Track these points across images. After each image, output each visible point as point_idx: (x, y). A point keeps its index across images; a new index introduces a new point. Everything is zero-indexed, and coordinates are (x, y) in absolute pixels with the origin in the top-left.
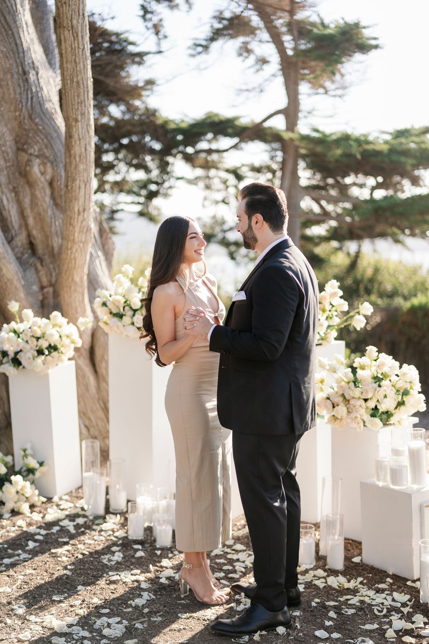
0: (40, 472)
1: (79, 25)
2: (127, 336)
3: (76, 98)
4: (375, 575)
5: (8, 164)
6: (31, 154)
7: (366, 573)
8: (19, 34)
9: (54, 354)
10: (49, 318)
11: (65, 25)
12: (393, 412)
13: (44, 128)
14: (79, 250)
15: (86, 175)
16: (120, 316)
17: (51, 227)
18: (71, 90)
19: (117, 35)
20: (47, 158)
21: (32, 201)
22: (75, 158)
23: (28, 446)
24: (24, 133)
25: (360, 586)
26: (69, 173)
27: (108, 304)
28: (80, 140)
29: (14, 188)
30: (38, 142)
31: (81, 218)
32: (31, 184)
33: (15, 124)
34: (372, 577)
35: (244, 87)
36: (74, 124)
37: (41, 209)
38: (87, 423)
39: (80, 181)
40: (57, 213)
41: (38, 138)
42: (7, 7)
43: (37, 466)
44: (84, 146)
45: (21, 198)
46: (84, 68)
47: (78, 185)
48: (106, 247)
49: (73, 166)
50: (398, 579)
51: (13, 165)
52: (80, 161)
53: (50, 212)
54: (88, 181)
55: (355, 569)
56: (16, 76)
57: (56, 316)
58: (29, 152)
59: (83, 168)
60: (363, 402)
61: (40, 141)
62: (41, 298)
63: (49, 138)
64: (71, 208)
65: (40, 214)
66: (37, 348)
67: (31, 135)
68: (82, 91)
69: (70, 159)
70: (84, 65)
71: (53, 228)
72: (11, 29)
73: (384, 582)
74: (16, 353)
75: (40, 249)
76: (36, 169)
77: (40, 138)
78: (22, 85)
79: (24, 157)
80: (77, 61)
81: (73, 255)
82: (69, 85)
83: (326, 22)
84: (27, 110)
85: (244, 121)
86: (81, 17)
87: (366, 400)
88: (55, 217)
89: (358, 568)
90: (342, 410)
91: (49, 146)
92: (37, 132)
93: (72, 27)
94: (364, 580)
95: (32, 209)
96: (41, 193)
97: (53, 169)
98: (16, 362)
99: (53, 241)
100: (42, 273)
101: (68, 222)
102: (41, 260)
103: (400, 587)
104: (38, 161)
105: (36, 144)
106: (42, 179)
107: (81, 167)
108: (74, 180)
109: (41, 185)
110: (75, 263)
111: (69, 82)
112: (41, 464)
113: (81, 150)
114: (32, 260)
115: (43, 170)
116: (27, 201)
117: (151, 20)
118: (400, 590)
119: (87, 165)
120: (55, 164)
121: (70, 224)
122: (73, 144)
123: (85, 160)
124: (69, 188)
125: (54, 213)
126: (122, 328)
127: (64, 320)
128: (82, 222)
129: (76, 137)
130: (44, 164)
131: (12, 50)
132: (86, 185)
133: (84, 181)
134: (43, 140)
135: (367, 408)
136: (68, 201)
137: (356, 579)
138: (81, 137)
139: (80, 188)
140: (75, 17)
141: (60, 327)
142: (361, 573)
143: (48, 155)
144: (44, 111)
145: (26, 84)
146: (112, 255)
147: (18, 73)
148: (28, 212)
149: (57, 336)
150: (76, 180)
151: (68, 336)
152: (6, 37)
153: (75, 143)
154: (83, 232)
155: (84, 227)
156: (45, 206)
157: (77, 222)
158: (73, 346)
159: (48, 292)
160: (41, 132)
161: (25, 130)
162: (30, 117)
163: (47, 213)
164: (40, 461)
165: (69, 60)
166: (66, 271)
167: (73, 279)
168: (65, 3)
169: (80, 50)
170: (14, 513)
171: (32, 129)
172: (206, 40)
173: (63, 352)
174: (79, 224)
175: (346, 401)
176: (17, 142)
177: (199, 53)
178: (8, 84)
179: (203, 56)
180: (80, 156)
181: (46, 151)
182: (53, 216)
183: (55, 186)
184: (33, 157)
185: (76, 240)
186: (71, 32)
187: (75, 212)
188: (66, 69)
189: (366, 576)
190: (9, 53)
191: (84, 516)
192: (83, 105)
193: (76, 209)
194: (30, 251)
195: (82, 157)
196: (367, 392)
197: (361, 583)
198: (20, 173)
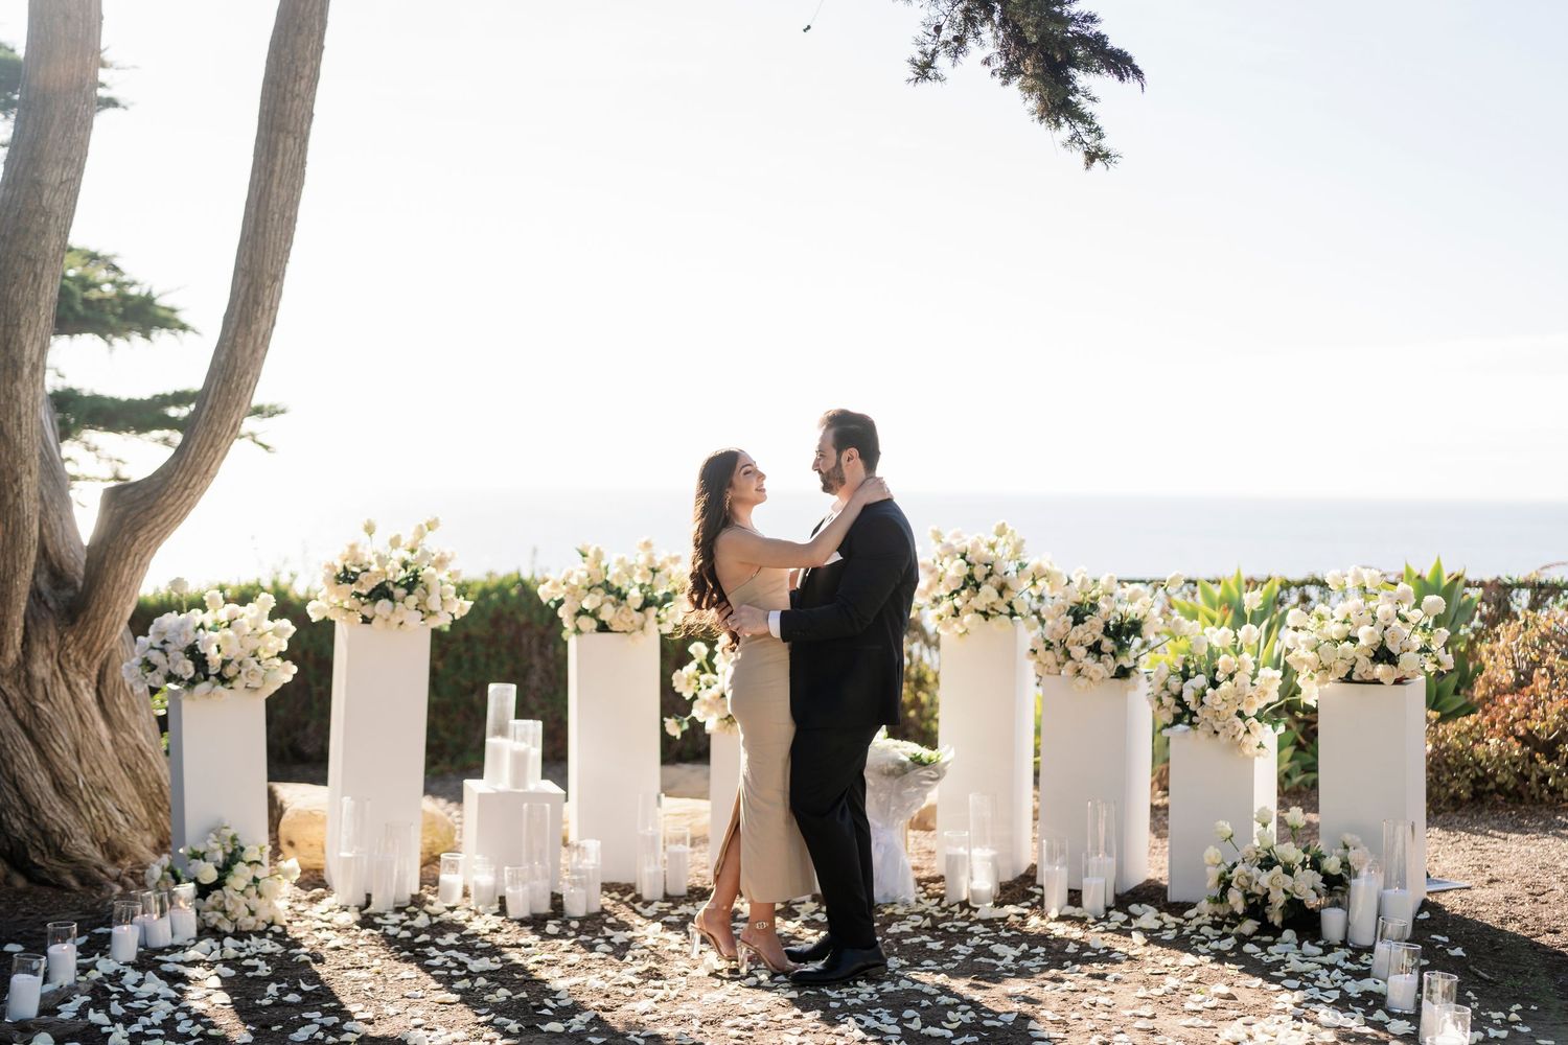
3: (283, 243)
36: (269, 283)
49: (248, 351)
129: (267, 304)
150: (248, 373)
153: (263, 313)
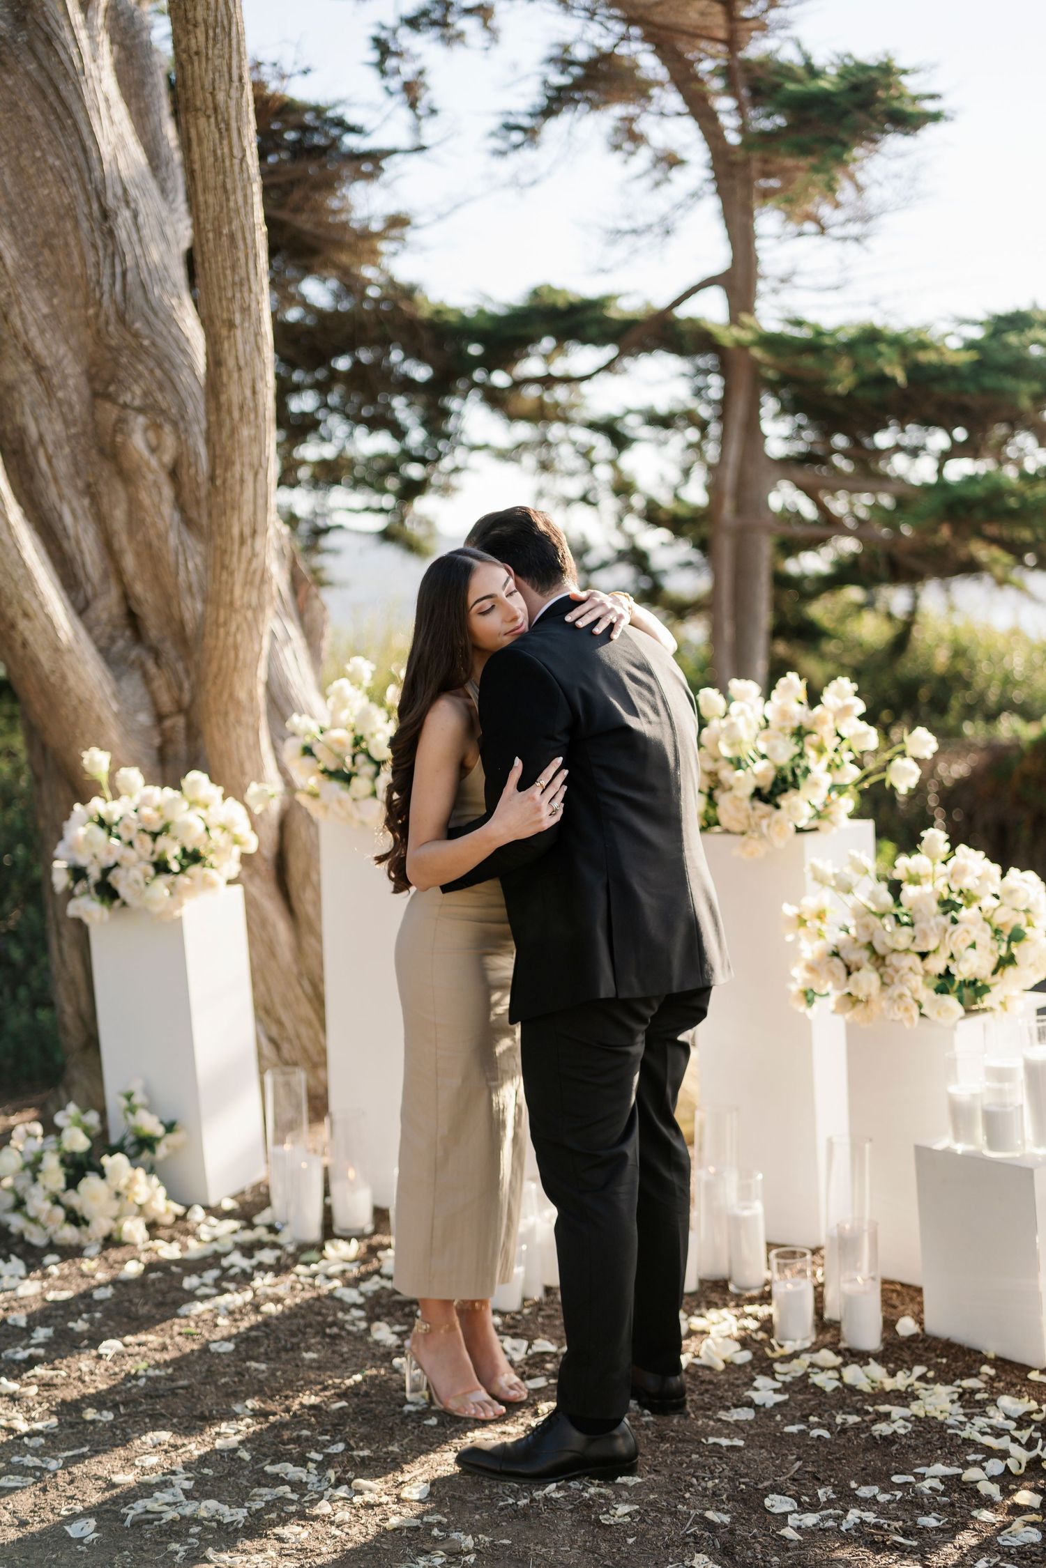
0: (168, 1146)
1: (232, 104)
2: (363, 823)
3: (228, 272)
4: (956, 1360)
5: (73, 430)
6: (125, 406)
7: (933, 1355)
8: (90, 125)
9: (194, 869)
10: (177, 787)
11: (198, 103)
12: (990, 981)
13: (153, 344)
14: (245, 626)
15: (256, 451)
16: (345, 778)
17: (177, 574)
18: (216, 256)
19: (318, 111)
20: (163, 412)
21: (130, 514)
22: (230, 412)
23: (136, 1086)
24: (108, 355)
25: (918, 1385)
26: (217, 448)
27: (316, 750)
28: (240, 369)
29: (88, 486)
30: (140, 375)
31: (246, 551)
32: (126, 475)
33: (87, 336)
34: (947, 1365)
35: (625, 225)
36: (224, 332)
37: (152, 532)
38: (274, 1031)
39: (243, 465)
40: (190, 541)
41: (140, 367)
42: (61, 62)
43: (159, 1131)
44: (249, 384)
45: (105, 507)
46: (245, 202)
47: (237, 476)
48: (307, 618)
49: (226, 432)
50: (1007, 1367)
51: (84, 433)
52: (241, 419)
53: (173, 539)
54: (261, 465)
55: (909, 1348)
56: (85, 225)
57: (195, 783)
58: (121, 401)
59: (249, 436)
60: (917, 959)
61: (146, 373)
62: (157, 741)
63: (167, 365)
64: (224, 529)
65: (149, 545)
66: (155, 858)
67: (124, 360)
68: (241, 255)
69: (218, 415)
70: (245, 196)
71: (182, 574)
72: (70, 115)
73: (977, 1375)
74: (106, 871)
75: (153, 627)
76: (138, 441)
77: (147, 367)
78: (100, 243)
79: (109, 412)
80: (229, 186)
81: (230, 640)
82: (211, 245)
83: (818, 61)
84: (114, 302)
85: (628, 306)
86: (236, 84)
87: (923, 956)
88: (184, 551)
89: (914, 1345)
90: (867, 980)
91: (167, 385)
92: (138, 352)
93: (216, 109)
94: (929, 1370)
95: (131, 534)
96: (150, 496)
97: (179, 438)
98: (107, 892)
99: (183, 605)
100: (159, 683)
101: (218, 563)
102: (156, 654)
103: (1014, 1385)
104: (141, 420)
105: (136, 381)
106: (154, 462)
107: (245, 432)
108: (229, 464)
109: (150, 477)
110: (237, 656)
111: (211, 235)
112: (170, 1128)
113: (243, 392)
114: (134, 653)
115: (154, 442)
116: (119, 515)
117: (397, 71)
118: (1013, 1390)
119: (257, 427)
120: (182, 425)
121: (224, 567)
122: (225, 379)
123: (252, 416)
124: (219, 482)
125: (182, 543)
126: (349, 804)
127: (217, 791)
128: (250, 562)
129: (231, 363)
130: (157, 427)
131: (76, 164)
132: (256, 474)
133: (251, 465)
134: (152, 371)
135: (927, 973)
136: (215, 512)
137: (910, 1369)
138: (242, 363)
139: (242, 481)
140: (222, 85)
141: (206, 807)
142: (921, 1355)
143: (164, 405)
144: (154, 302)
145: (109, 242)
146: (322, 636)
147: (90, 216)
148: (122, 540)
149: (200, 827)
150: (233, 463)
151: (224, 828)
152: (59, 134)
153: (230, 377)
154: (252, 583)
155: (254, 572)
156: (161, 525)
157: (239, 560)
158: (236, 851)
159: (173, 728)
160: (147, 352)
161: (109, 348)
162: (121, 318)
163: (166, 541)
164: (167, 1120)
165: (211, 183)
166: (216, 677)
167: (231, 695)
168: (197, 53)
169: (236, 162)
170: (111, 1242)
171: (127, 347)
172: (532, 115)
173: (215, 864)
174: (243, 566)
175: (879, 959)
176: (91, 378)
177: (517, 147)
178: (67, 244)
179: (527, 154)
180: (241, 408)
181: (159, 397)
182: (180, 549)
183: (185, 478)
184: (129, 411)
185: (238, 603)
186: (212, 120)
187: (232, 538)
188: (202, 207)
189: (933, 1362)
190: (68, 171)
191: (275, 1246)
192: (246, 288)
193: (236, 531)
194: (128, 633)
195: (246, 409)
196: (925, 936)
197: (922, 1378)
198: (102, 451)
